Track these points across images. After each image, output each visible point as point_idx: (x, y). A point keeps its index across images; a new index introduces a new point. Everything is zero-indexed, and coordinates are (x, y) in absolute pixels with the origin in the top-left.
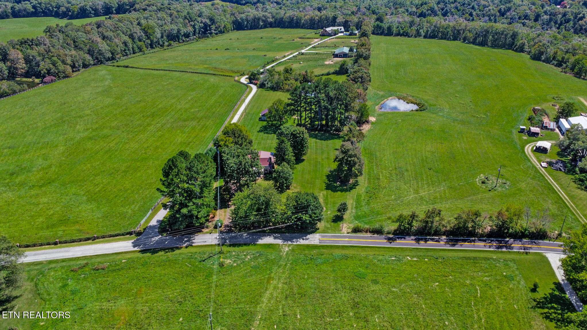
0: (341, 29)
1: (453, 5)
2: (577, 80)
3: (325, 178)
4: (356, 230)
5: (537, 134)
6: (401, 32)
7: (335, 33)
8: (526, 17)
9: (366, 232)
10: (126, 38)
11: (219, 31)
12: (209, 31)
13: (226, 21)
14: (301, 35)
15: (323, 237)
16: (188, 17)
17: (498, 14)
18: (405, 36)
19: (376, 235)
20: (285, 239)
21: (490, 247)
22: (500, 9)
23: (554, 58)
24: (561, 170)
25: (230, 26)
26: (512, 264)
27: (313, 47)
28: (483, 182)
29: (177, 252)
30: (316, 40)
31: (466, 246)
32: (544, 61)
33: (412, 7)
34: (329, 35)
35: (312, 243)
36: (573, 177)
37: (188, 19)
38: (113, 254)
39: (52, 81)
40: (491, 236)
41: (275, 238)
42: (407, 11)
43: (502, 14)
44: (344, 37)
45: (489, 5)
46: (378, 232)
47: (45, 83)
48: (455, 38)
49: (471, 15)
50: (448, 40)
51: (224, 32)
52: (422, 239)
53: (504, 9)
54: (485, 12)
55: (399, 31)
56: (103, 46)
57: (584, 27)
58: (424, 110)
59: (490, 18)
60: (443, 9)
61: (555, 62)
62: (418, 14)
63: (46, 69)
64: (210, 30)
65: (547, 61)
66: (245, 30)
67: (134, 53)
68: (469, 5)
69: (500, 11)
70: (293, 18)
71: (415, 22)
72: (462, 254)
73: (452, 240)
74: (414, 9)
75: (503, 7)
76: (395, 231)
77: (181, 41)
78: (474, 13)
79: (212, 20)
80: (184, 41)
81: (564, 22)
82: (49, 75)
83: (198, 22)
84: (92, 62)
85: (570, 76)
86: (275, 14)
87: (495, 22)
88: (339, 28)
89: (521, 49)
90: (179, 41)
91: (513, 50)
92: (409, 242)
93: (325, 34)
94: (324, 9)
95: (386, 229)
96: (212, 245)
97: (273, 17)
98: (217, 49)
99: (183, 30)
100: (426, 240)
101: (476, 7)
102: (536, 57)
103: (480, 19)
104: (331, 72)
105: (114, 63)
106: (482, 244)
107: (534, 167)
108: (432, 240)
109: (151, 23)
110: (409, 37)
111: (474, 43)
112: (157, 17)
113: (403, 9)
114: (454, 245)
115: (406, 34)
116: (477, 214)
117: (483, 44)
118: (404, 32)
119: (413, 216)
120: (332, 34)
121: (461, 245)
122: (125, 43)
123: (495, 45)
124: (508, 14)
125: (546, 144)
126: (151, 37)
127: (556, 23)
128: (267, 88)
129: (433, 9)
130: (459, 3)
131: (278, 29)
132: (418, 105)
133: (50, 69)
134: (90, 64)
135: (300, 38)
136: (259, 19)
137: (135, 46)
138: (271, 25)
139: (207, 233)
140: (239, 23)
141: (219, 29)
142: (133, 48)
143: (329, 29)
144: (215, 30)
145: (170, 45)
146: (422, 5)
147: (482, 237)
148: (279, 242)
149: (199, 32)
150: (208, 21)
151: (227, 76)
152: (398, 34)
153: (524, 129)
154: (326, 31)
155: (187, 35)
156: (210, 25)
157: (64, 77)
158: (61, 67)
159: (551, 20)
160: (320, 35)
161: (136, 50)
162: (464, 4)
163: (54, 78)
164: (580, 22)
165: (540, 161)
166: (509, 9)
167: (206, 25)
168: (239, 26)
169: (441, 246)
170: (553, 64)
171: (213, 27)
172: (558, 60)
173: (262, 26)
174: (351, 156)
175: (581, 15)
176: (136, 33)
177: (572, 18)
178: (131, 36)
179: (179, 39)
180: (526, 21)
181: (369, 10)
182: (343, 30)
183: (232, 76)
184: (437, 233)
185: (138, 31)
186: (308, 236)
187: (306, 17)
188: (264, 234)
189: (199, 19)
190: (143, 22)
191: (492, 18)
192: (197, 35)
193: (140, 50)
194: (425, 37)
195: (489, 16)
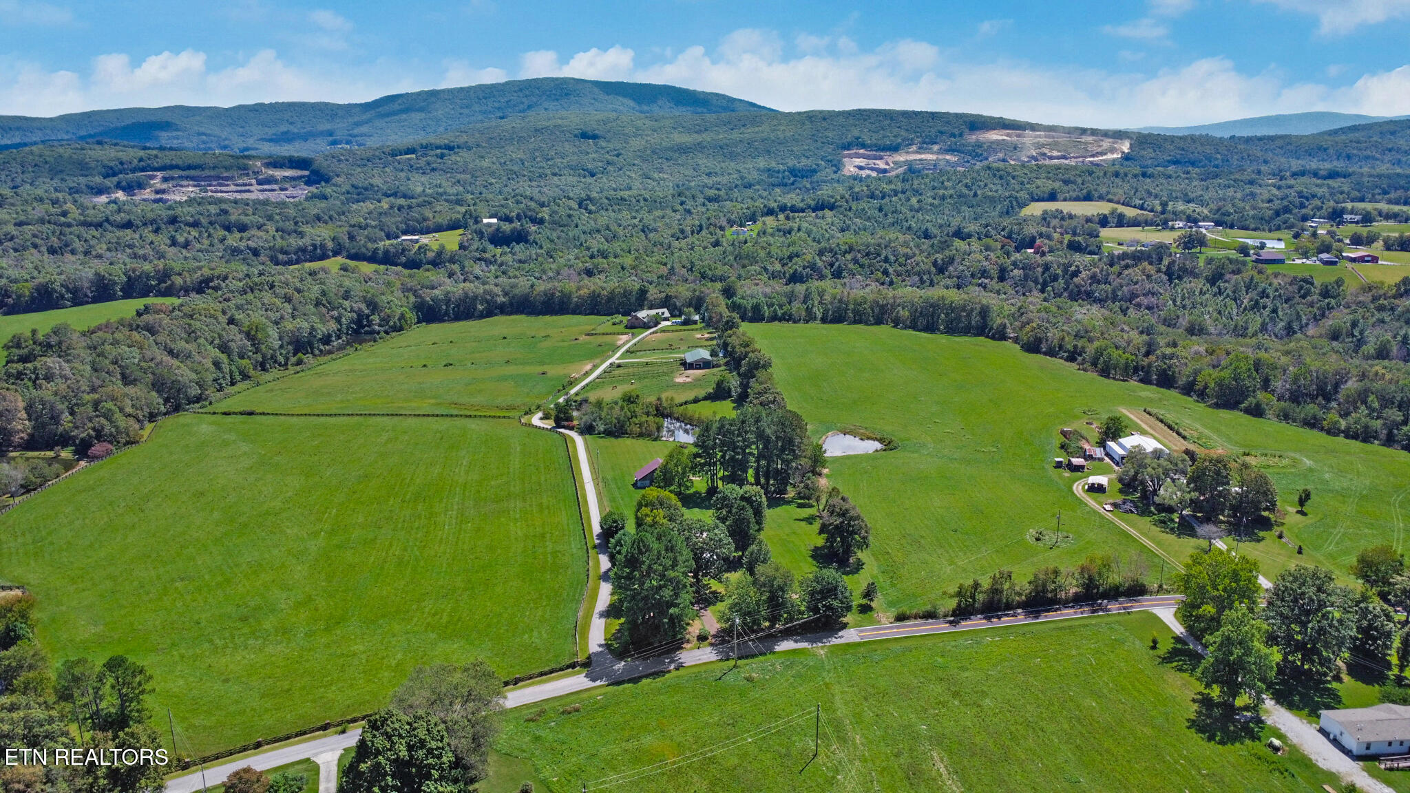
0: (663, 313)
1: (849, 257)
2: (1106, 380)
3: (810, 560)
4: (901, 618)
5: (1082, 467)
6: (780, 313)
7: (656, 321)
8: (984, 273)
9: (915, 618)
10: (216, 353)
11: (391, 327)
12: (367, 328)
13: (398, 304)
14: (588, 328)
15: (862, 631)
16: (324, 302)
17: (933, 269)
18: (788, 321)
19: (930, 621)
20: (812, 641)
21: (1082, 613)
22: (936, 261)
23: (1061, 347)
24: (1132, 512)
25: (411, 316)
26: (1116, 627)
27: (627, 351)
28: (1038, 539)
29: (667, 676)
30: (624, 338)
31: (1052, 616)
32: (1045, 354)
33: (772, 263)
34: (646, 326)
35: (851, 640)
36: (1149, 519)
37: (324, 306)
38: (567, 695)
39: (109, 453)
40: (1077, 600)
41: (796, 641)
42: (765, 269)
43: (941, 270)
44: (674, 328)
45: (915, 255)
46: (930, 615)
47: (93, 458)
48: (879, 321)
49: (886, 273)
50: (867, 324)
51: (401, 329)
52: (993, 617)
53: (942, 260)
54: (909, 267)
55: (775, 311)
56: (184, 373)
57: (1083, 289)
58: (895, 448)
59: (922, 278)
60: (832, 265)
61: (1066, 355)
62: (787, 275)
63: (94, 429)
64: (369, 326)
65: (1051, 353)
66: (444, 321)
67: (233, 384)
68: (879, 255)
69: (935, 264)
70: (553, 294)
71: (795, 293)
72: (1052, 626)
73: (1031, 613)
74: (778, 267)
75: (939, 256)
76: (954, 611)
77: (317, 352)
78: (891, 270)
79: (373, 306)
80: (321, 351)
81: (1048, 279)
82: (99, 441)
83: (346, 310)
84: (163, 409)
85: (1092, 375)
86: (507, 288)
87: (932, 284)
88: (660, 311)
89: (1001, 336)
90: (312, 353)
91: (987, 337)
92: (977, 623)
93: (637, 324)
94: (600, 272)
95: (941, 611)
96: (712, 662)
97: (506, 294)
98: (425, 366)
99: (322, 330)
100: (999, 617)
101: (892, 258)
102: (1033, 347)
103: (904, 281)
104: (701, 397)
105: (206, 407)
106: (1072, 611)
107: (1095, 512)
108: (1007, 615)
109: (257, 317)
110: (795, 322)
111: (914, 326)
112: (263, 304)
113: (757, 268)
114: (1037, 617)
115: (787, 318)
116: (1056, 572)
117: (930, 328)
118: (784, 314)
119: (976, 585)
120: (652, 324)
121: (1046, 616)
122: (217, 364)
123: (952, 330)
124: (951, 268)
125: (1102, 480)
126: (263, 347)
127: (1036, 282)
128: (599, 434)
129: (815, 264)
130: (859, 251)
131: (523, 317)
132: (881, 441)
133: (103, 428)
134: (159, 414)
135: (588, 335)
136: (475, 298)
137: (233, 368)
138: (503, 310)
139: (692, 649)
140: (430, 307)
141: (391, 323)
142: (231, 372)
143: (643, 314)
144: (380, 325)
145: (299, 363)
146: (790, 258)
147: (1066, 603)
148: (805, 645)
149: (348, 330)
150: (363, 306)
151: (499, 417)
152: (774, 318)
153: (1061, 462)
154: (637, 318)
155: (326, 340)
156: (368, 316)
157: (128, 443)
158: (122, 422)
159: (1026, 277)
160: (626, 327)
161: (238, 378)
162: (868, 254)
163: (110, 446)
164: (1075, 280)
165: (1100, 504)
166: (951, 260)
167: (360, 316)
168: (429, 314)
169: (1020, 620)
170: (1061, 358)
171: (376, 319)
172: (1068, 351)
173: (481, 312)
174: (852, 519)
175: (1073, 268)
176: (232, 340)
177: (1059, 272)
178: (224, 348)
179: (312, 349)
180: (986, 281)
181: (691, 270)
182: (667, 314)
183: (509, 417)
184: (1009, 606)
185: (237, 340)
186: (840, 634)
187: (582, 292)
188: (774, 637)
189: (347, 304)
190: (239, 316)
191: (925, 277)
192: (344, 338)
193: (245, 376)
194: (824, 320)
195: (919, 274)
